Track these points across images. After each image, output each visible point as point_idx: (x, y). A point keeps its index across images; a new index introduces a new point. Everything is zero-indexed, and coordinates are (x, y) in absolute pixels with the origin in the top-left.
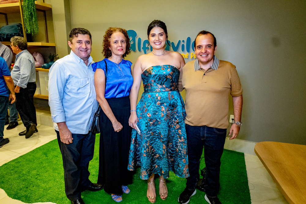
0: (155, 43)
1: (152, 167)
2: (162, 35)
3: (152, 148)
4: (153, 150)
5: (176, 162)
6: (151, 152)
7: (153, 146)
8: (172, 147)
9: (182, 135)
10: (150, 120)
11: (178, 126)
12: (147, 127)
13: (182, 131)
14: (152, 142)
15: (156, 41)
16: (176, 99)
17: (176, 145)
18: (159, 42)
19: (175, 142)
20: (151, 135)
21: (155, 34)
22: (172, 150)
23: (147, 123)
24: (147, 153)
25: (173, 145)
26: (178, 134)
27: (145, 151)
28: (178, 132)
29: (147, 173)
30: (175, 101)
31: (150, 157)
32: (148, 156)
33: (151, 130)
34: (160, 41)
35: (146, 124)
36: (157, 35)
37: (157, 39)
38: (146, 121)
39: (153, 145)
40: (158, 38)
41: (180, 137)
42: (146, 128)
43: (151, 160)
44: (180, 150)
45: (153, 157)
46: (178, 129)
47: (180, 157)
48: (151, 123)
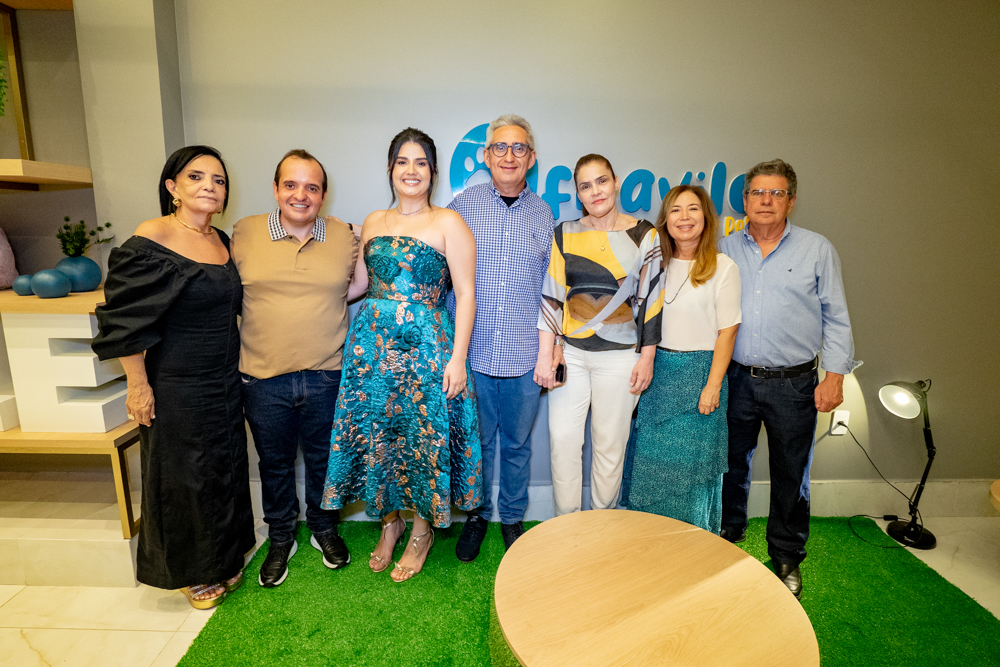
0: (403, 180)
1: (354, 481)
2: (422, 164)
3: (359, 431)
4: (362, 439)
5: (415, 484)
6: (353, 441)
7: (362, 428)
8: (405, 448)
9: (429, 418)
10: (360, 363)
11: (418, 396)
12: (349, 378)
13: (428, 408)
14: (358, 418)
15: (406, 177)
16: (419, 324)
17: (415, 442)
18: (415, 179)
19: (413, 434)
20: (357, 400)
21: (406, 158)
22: (405, 456)
23: (351, 370)
24: (341, 443)
25: (408, 443)
26: (420, 416)
27: (339, 438)
28: (418, 409)
29: (338, 493)
30: (415, 329)
31: (351, 454)
32: (345, 451)
33: (360, 388)
34: (418, 177)
35: (349, 373)
36: (412, 163)
37: (411, 172)
38: (350, 365)
39: (361, 426)
40: (414, 170)
41: (424, 422)
42: (347, 381)
43: (353, 462)
44: (423, 455)
45: (361, 457)
46: (418, 403)
47: (424, 472)
48: (360, 369)
